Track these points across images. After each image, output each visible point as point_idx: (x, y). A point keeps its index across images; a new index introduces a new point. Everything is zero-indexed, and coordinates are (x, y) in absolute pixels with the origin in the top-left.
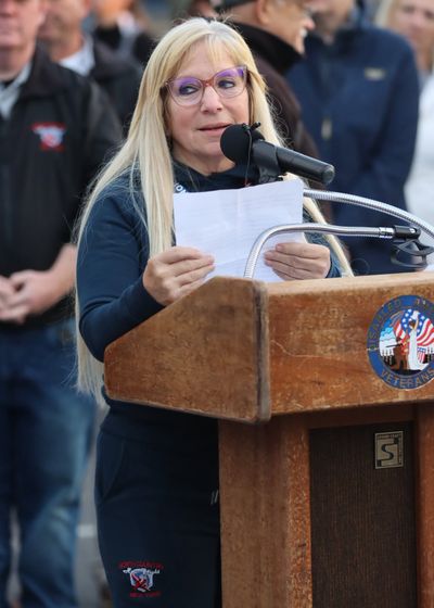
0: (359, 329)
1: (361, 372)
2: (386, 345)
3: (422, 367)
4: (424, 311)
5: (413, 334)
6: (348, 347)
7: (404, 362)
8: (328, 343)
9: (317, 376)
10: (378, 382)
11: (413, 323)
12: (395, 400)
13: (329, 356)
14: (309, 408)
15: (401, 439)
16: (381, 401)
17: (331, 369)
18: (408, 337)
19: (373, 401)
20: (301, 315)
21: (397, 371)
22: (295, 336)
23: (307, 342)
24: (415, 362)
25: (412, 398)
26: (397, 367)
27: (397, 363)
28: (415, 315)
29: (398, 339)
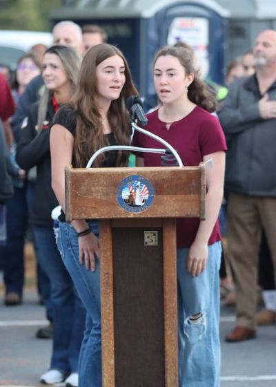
0: (113, 188)
1: (114, 204)
2: (125, 194)
3: (142, 204)
4: (143, 182)
5: (138, 191)
6: (108, 194)
7: (133, 202)
8: (98, 192)
9: (93, 205)
10: (122, 209)
11: (138, 186)
12: (129, 217)
13: (99, 197)
14: (90, 218)
15: (157, 234)
16: (123, 217)
17: (100, 203)
18: (135, 192)
19: (119, 216)
20: (86, 181)
21: (130, 205)
22: (84, 189)
23: (89, 192)
24: (138, 202)
25: (137, 216)
26: (130, 203)
27: (130, 202)
28: (139, 183)
29: (131, 192)
